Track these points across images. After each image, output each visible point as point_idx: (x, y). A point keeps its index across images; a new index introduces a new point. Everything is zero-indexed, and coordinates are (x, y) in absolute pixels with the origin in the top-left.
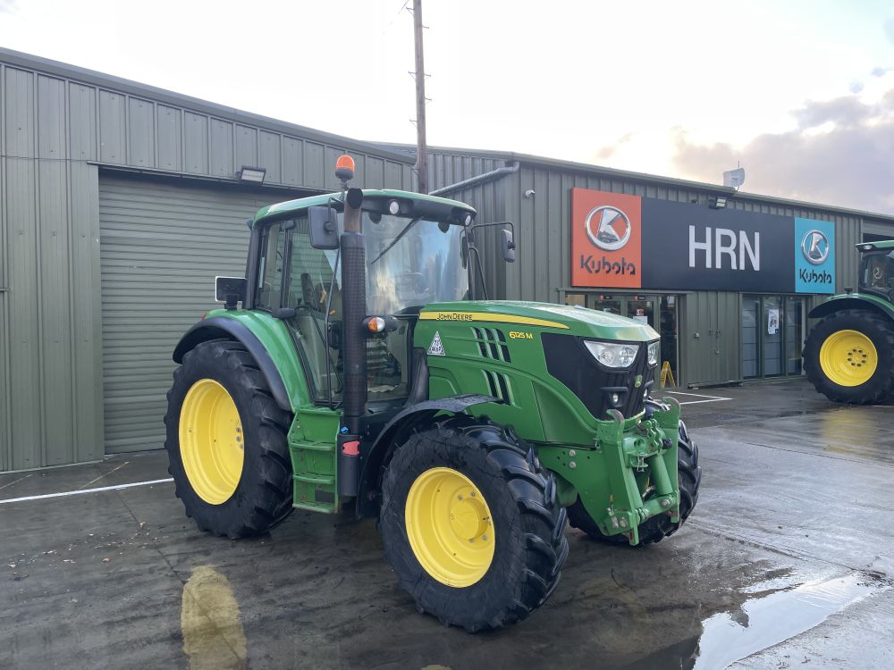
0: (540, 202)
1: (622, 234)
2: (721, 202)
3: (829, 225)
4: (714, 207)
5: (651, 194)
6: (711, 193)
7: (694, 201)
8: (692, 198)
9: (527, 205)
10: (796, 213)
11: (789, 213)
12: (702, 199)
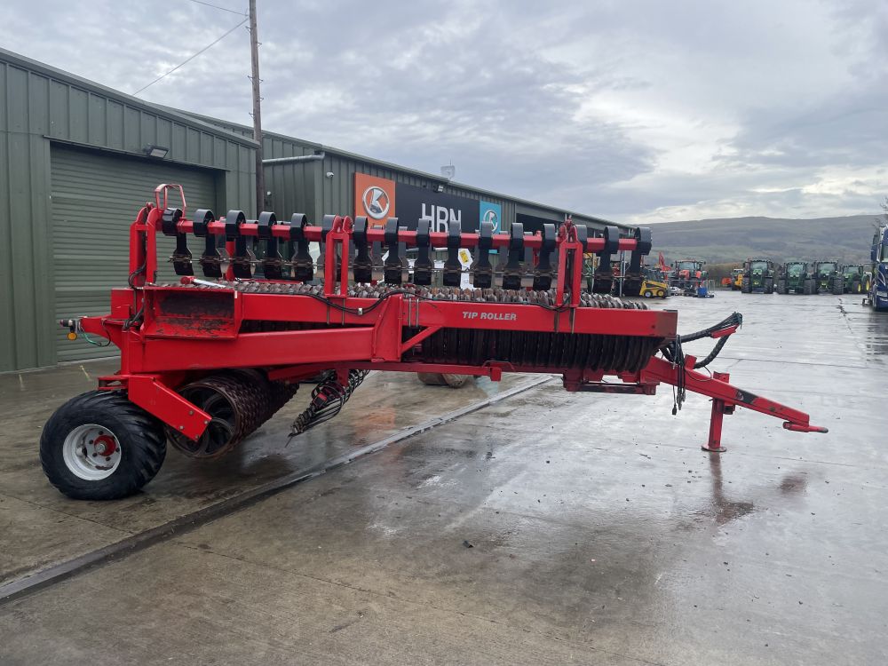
0: (336, 181)
1: (384, 208)
2: (441, 188)
3: (498, 207)
4: (437, 192)
5: (400, 181)
6: (435, 182)
7: (424, 186)
8: (424, 184)
9: (327, 183)
10: (481, 197)
11: (476, 198)
12: (429, 186)
